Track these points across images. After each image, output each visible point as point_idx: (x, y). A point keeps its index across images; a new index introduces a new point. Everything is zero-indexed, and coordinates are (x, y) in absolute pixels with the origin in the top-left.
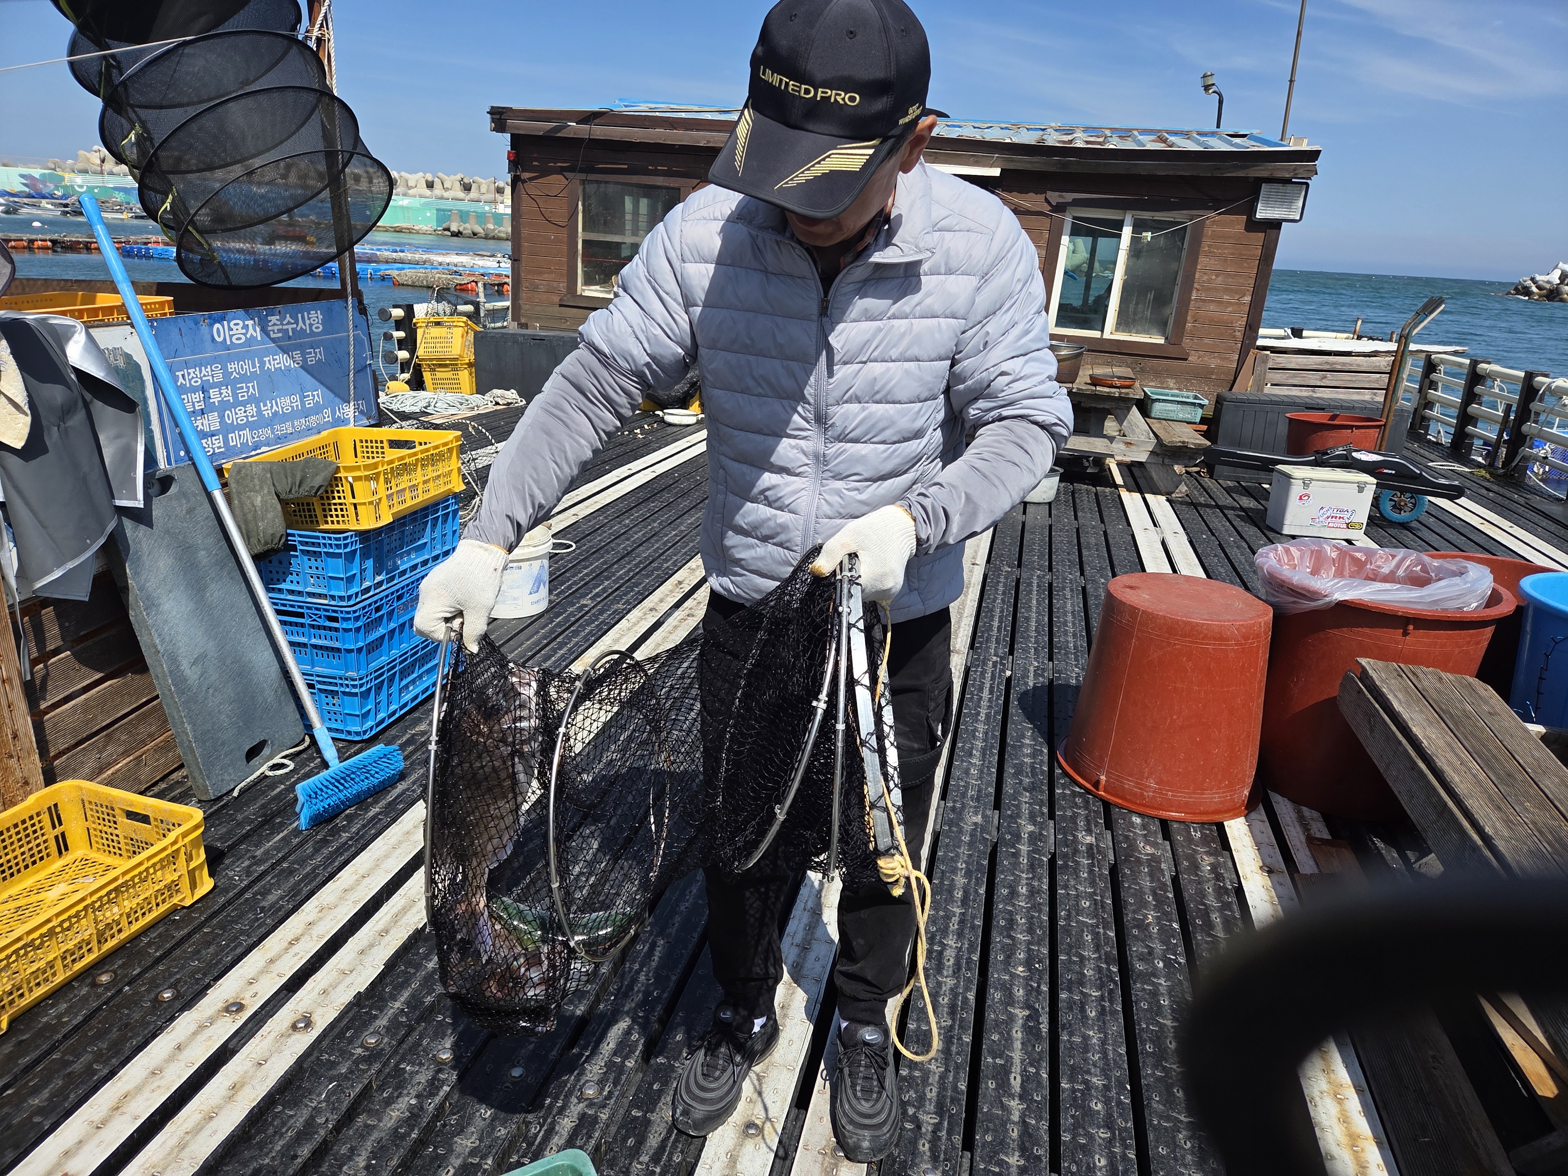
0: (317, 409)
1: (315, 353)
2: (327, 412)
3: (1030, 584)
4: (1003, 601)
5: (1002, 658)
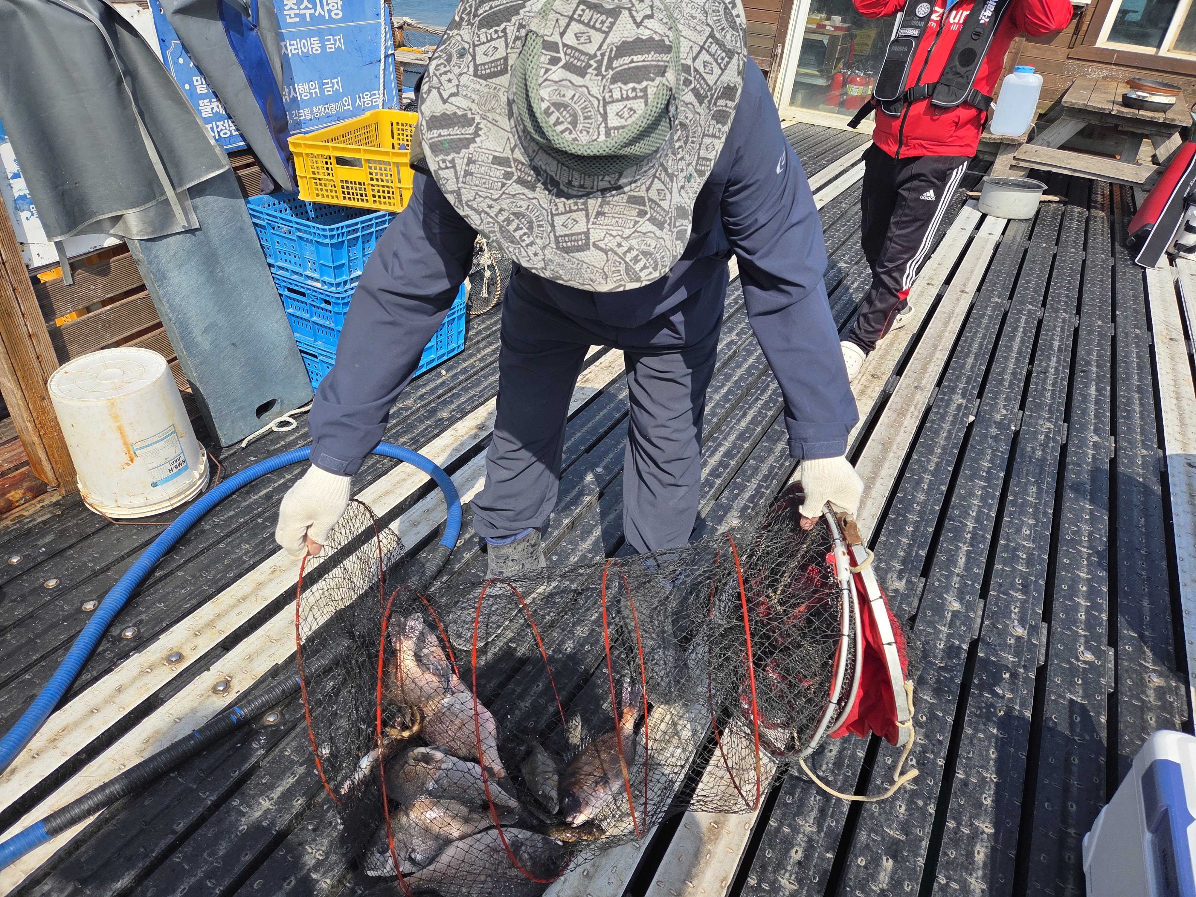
0: (337, 97)
1: (335, 40)
2: (347, 100)
3: (1018, 320)
4: (984, 335)
5: (968, 401)
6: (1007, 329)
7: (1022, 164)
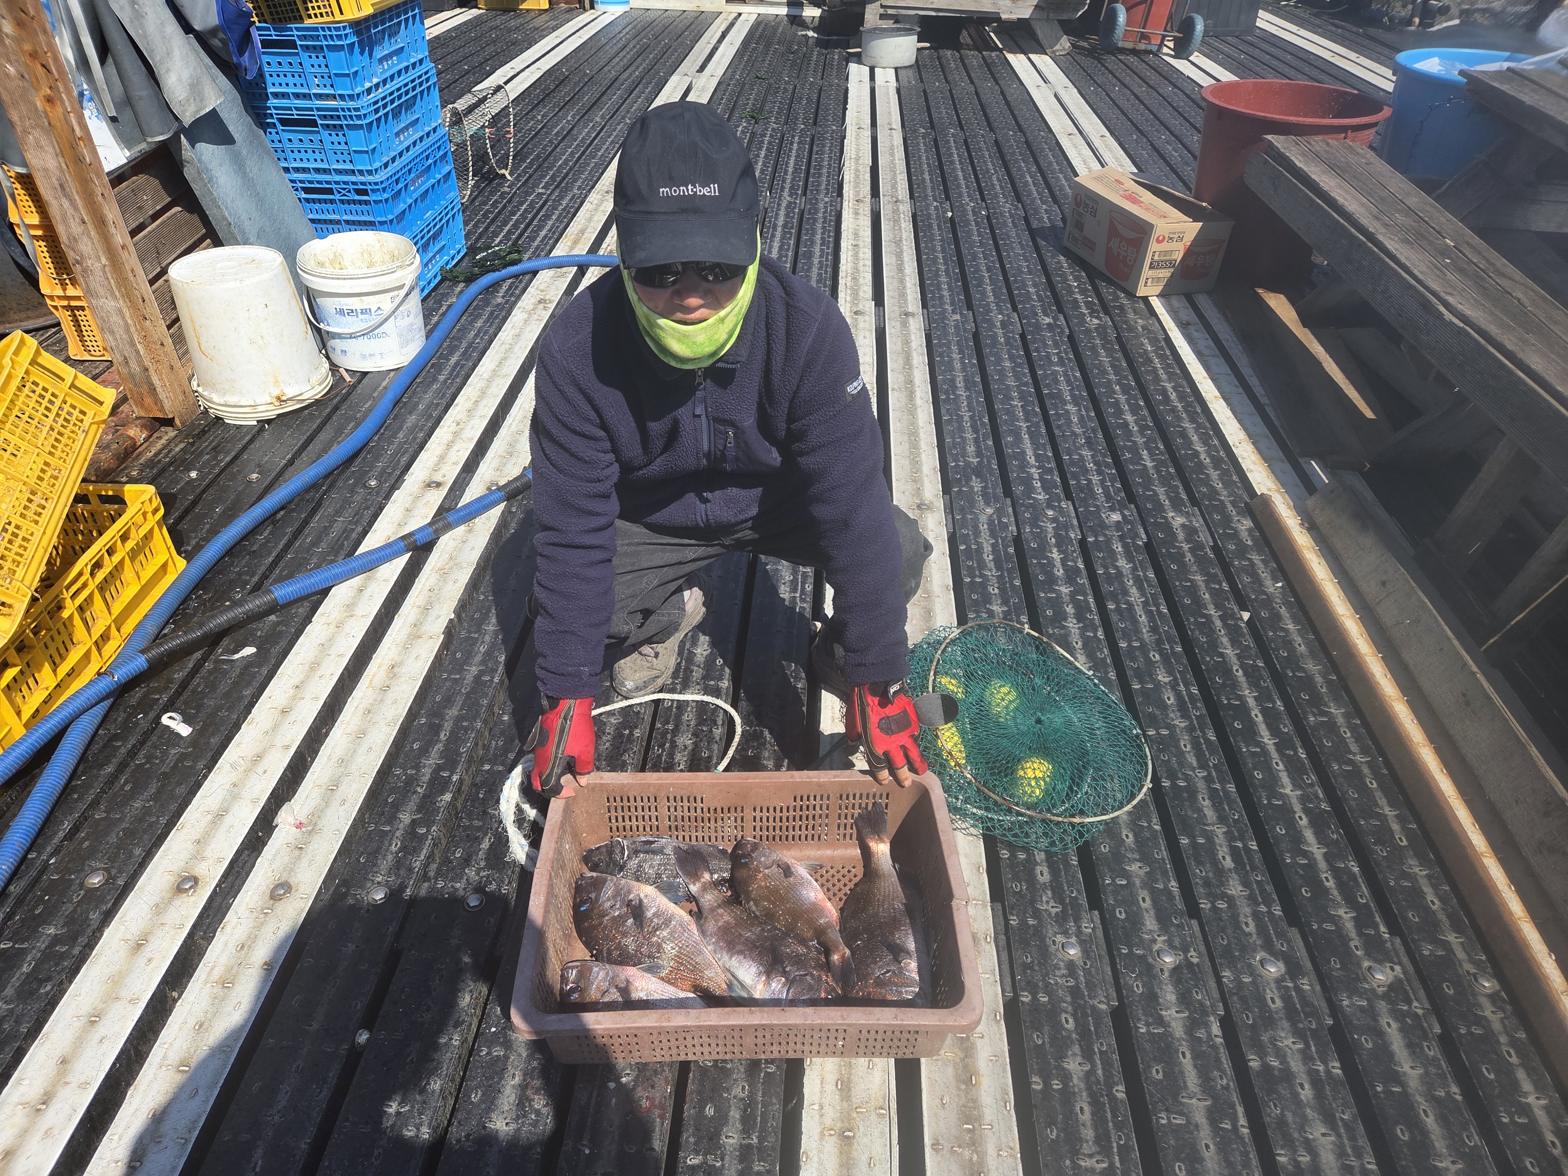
3: (948, 142)
4: (928, 158)
5: (941, 203)
6: (943, 150)
7: (890, 11)
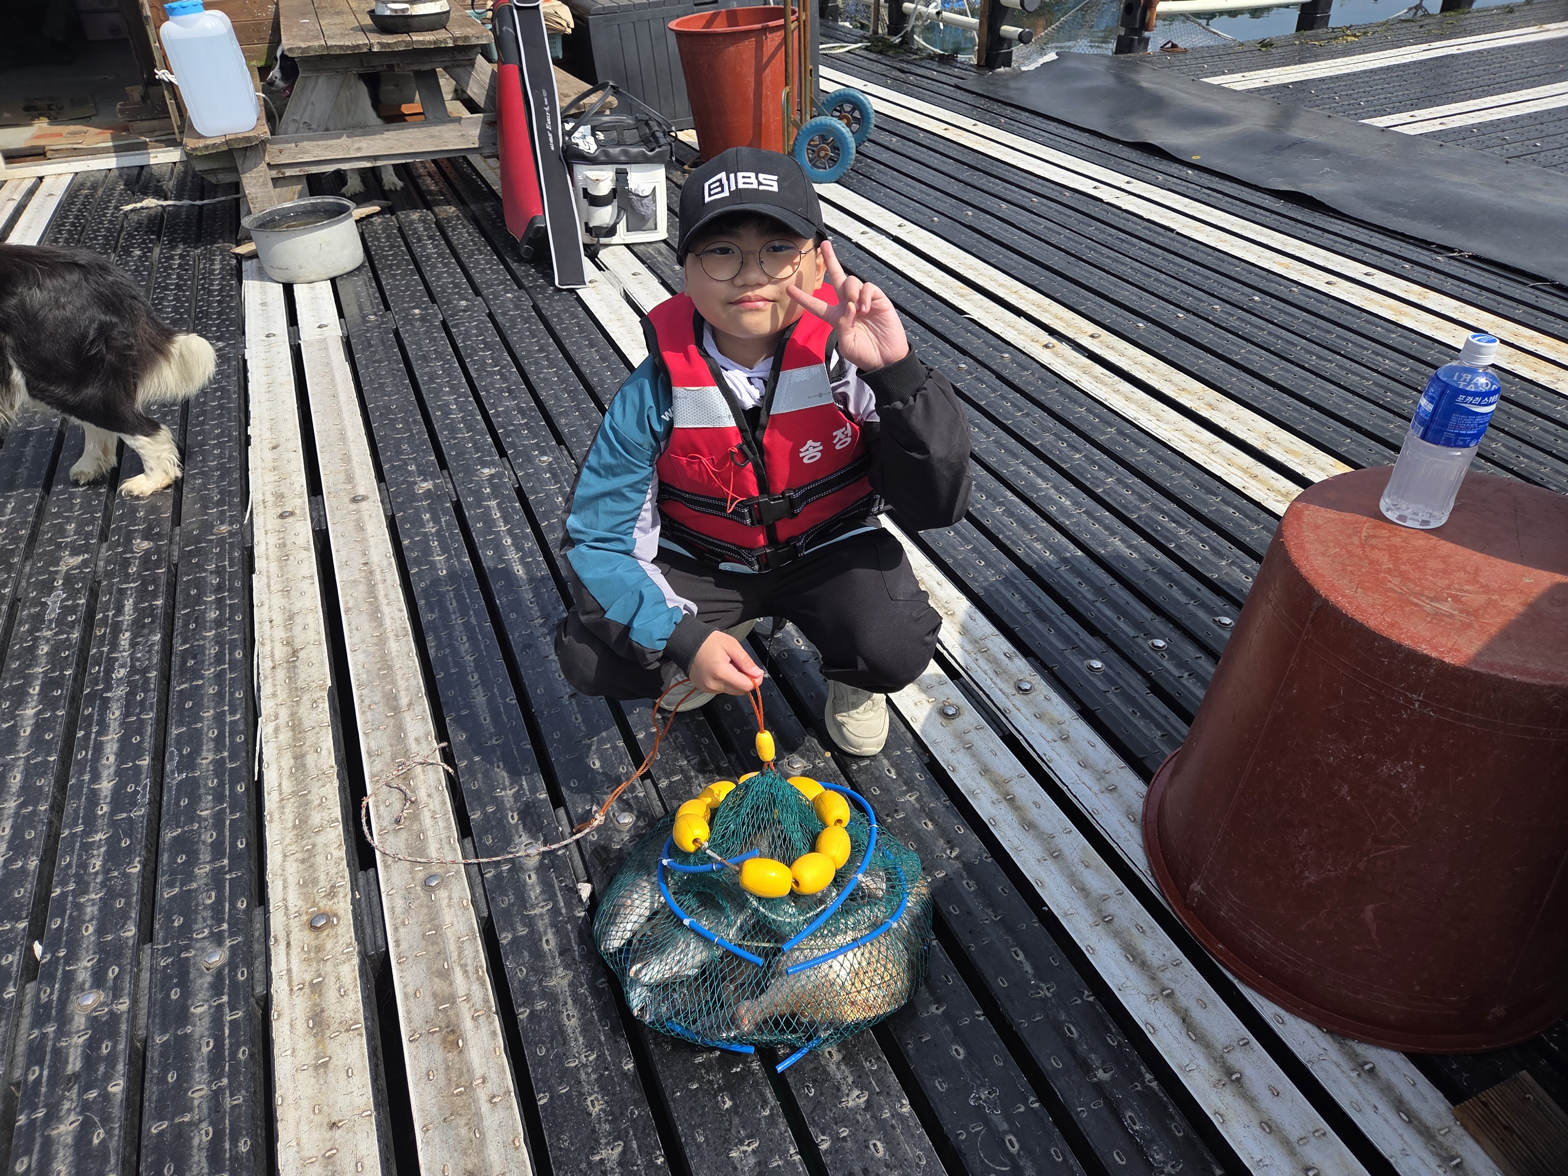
5: (547, 835)
7: (289, 172)
